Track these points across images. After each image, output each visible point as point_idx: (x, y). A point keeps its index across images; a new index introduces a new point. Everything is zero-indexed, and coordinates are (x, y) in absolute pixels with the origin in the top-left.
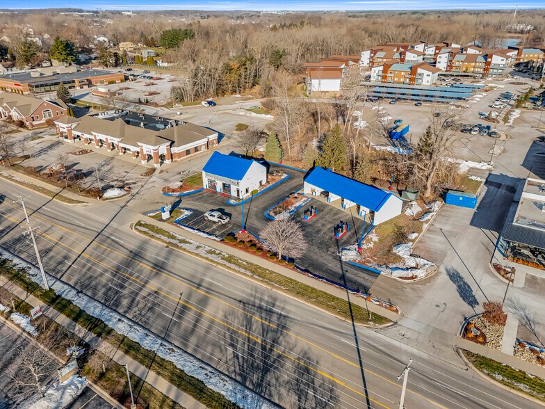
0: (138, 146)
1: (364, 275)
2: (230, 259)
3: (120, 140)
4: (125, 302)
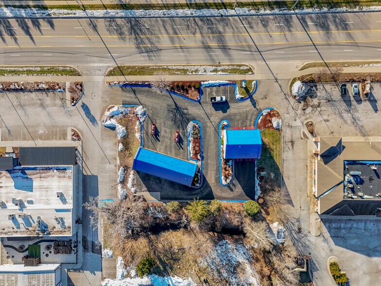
2: (185, 72)
4: (200, 23)
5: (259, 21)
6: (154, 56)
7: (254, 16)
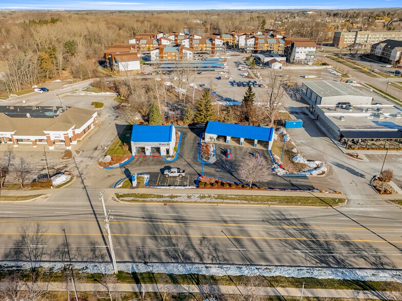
0: (45, 135)
1: (301, 180)
2: (220, 197)
3: (13, 133)
4: (191, 253)
5: (73, 252)
6: (273, 215)
7: (80, 260)
